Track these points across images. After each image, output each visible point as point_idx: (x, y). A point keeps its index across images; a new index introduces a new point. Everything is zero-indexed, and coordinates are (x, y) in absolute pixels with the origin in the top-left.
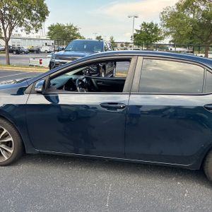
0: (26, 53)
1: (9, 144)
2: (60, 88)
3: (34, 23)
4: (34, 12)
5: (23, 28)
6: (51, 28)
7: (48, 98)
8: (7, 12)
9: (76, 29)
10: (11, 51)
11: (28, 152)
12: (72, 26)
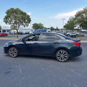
0: (24, 34)
1: (16, 53)
2: (27, 40)
3: (26, 24)
4: (26, 21)
5: (23, 26)
6: (34, 25)
7: (24, 43)
8: (18, 21)
9: (42, 25)
10: (19, 34)
11: (19, 54)
12: (41, 24)
